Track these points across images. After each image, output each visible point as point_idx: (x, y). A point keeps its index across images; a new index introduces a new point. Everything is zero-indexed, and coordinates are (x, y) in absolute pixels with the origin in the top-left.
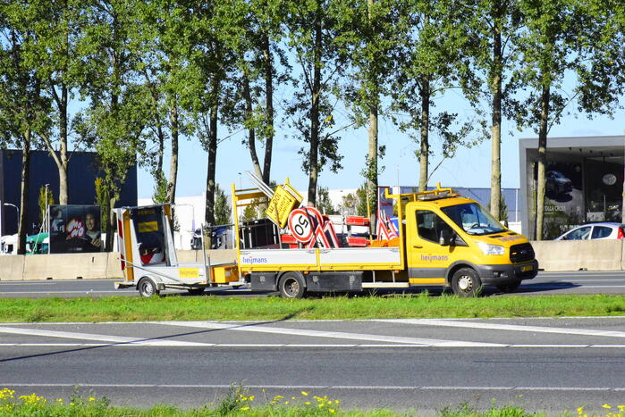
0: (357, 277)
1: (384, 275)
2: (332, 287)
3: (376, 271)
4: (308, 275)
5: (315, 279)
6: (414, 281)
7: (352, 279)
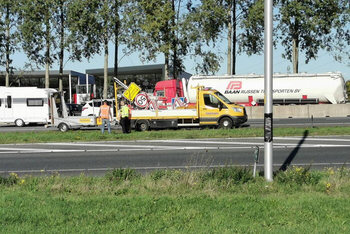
0: (175, 121)
1: (188, 121)
2: (163, 126)
3: (184, 119)
4: (151, 121)
5: (155, 123)
6: (202, 123)
7: (173, 122)
